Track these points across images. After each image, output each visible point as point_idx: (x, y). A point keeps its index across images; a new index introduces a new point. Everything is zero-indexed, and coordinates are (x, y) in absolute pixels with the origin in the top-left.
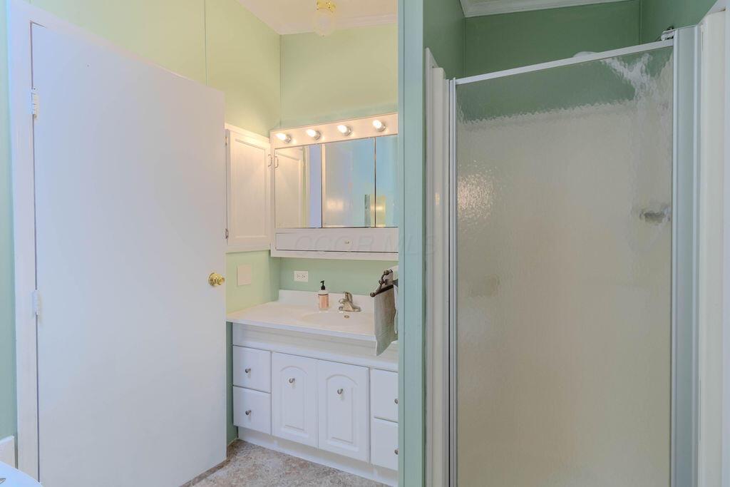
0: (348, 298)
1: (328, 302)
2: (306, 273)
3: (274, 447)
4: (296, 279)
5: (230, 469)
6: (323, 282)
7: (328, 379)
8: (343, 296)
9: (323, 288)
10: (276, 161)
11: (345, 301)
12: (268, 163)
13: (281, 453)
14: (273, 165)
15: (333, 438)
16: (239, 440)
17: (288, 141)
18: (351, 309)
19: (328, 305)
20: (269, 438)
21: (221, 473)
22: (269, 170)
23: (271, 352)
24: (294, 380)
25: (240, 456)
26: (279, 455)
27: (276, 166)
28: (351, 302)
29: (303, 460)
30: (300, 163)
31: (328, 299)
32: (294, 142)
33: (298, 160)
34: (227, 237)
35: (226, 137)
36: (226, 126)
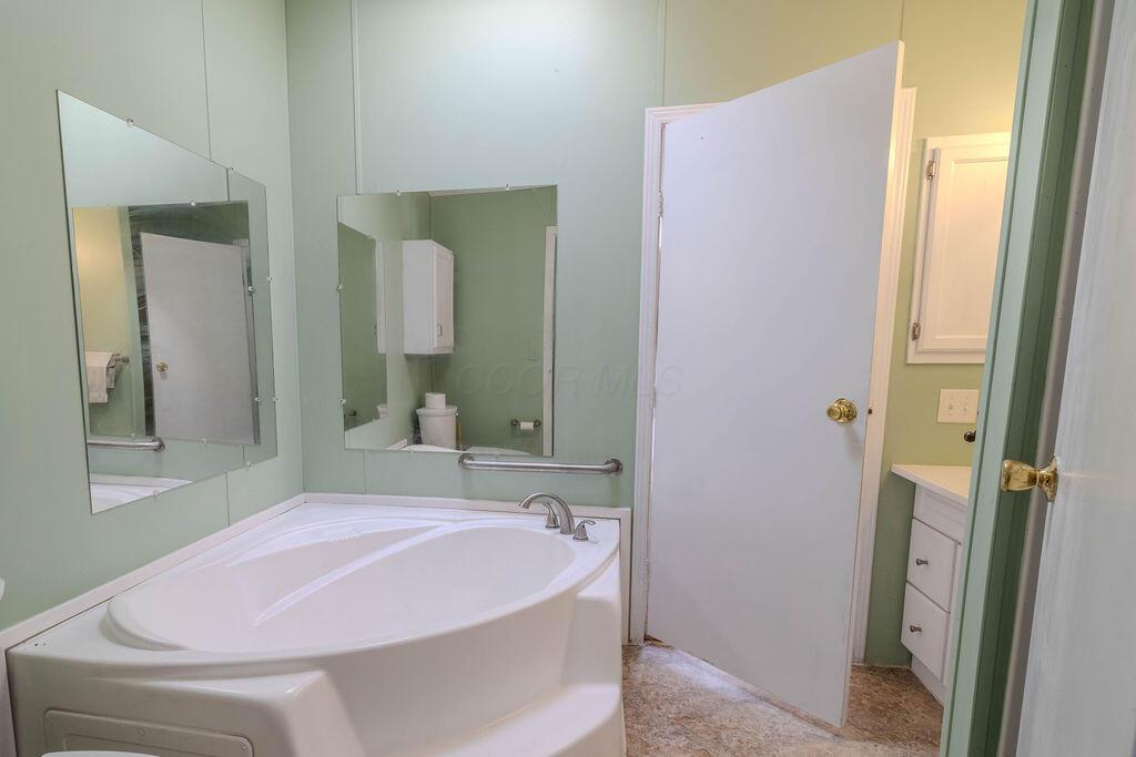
16: (909, 671)
23: (958, 544)
34: (915, 337)
35: (931, 163)
36: (932, 143)
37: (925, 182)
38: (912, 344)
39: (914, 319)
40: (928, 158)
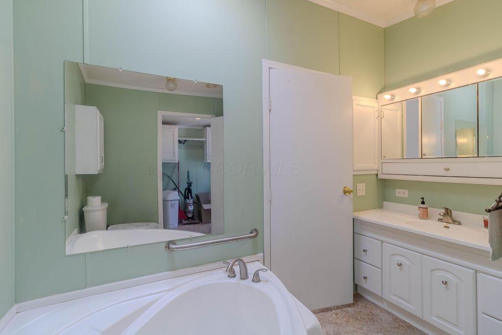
0: (448, 212)
1: (427, 213)
2: (406, 191)
3: (384, 306)
4: (397, 195)
5: (355, 309)
6: (423, 198)
7: (432, 270)
8: (443, 211)
9: (423, 203)
10: (382, 114)
11: (444, 215)
12: (377, 116)
13: (390, 313)
14: (380, 117)
15: (437, 316)
16: (358, 294)
17: (392, 99)
18: (451, 221)
19: (427, 216)
20: (381, 299)
21: (350, 309)
22: (377, 121)
23: (382, 242)
24: (401, 264)
25: (360, 304)
26: (389, 313)
27: (382, 117)
28: (451, 216)
29: (408, 323)
30: (399, 113)
31: (427, 212)
32: (397, 99)
33: (397, 111)
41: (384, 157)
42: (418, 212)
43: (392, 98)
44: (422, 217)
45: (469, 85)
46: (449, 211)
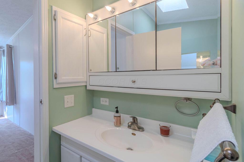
0: (135, 121)
1: (120, 121)
2: (107, 100)
4: (102, 103)
6: (117, 108)
8: (131, 120)
9: (117, 112)
10: (89, 33)
11: (132, 123)
12: (84, 34)
14: (88, 35)
18: (137, 129)
19: (120, 123)
22: (85, 38)
27: (89, 36)
28: (137, 124)
30: (105, 36)
31: (120, 119)
32: (100, 19)
33: (103, 33)
34: (56, 78)
35: (55, 15)
36: (54, 8)
37: (54, 22)
38: (55, 80)
39: (54, 72)
40: (53, 13)
41: (91, 70)
42: (114, 120)
43: (96, 18)
44: (116, 125)
45: (149, 3)
46: (135, 119)
